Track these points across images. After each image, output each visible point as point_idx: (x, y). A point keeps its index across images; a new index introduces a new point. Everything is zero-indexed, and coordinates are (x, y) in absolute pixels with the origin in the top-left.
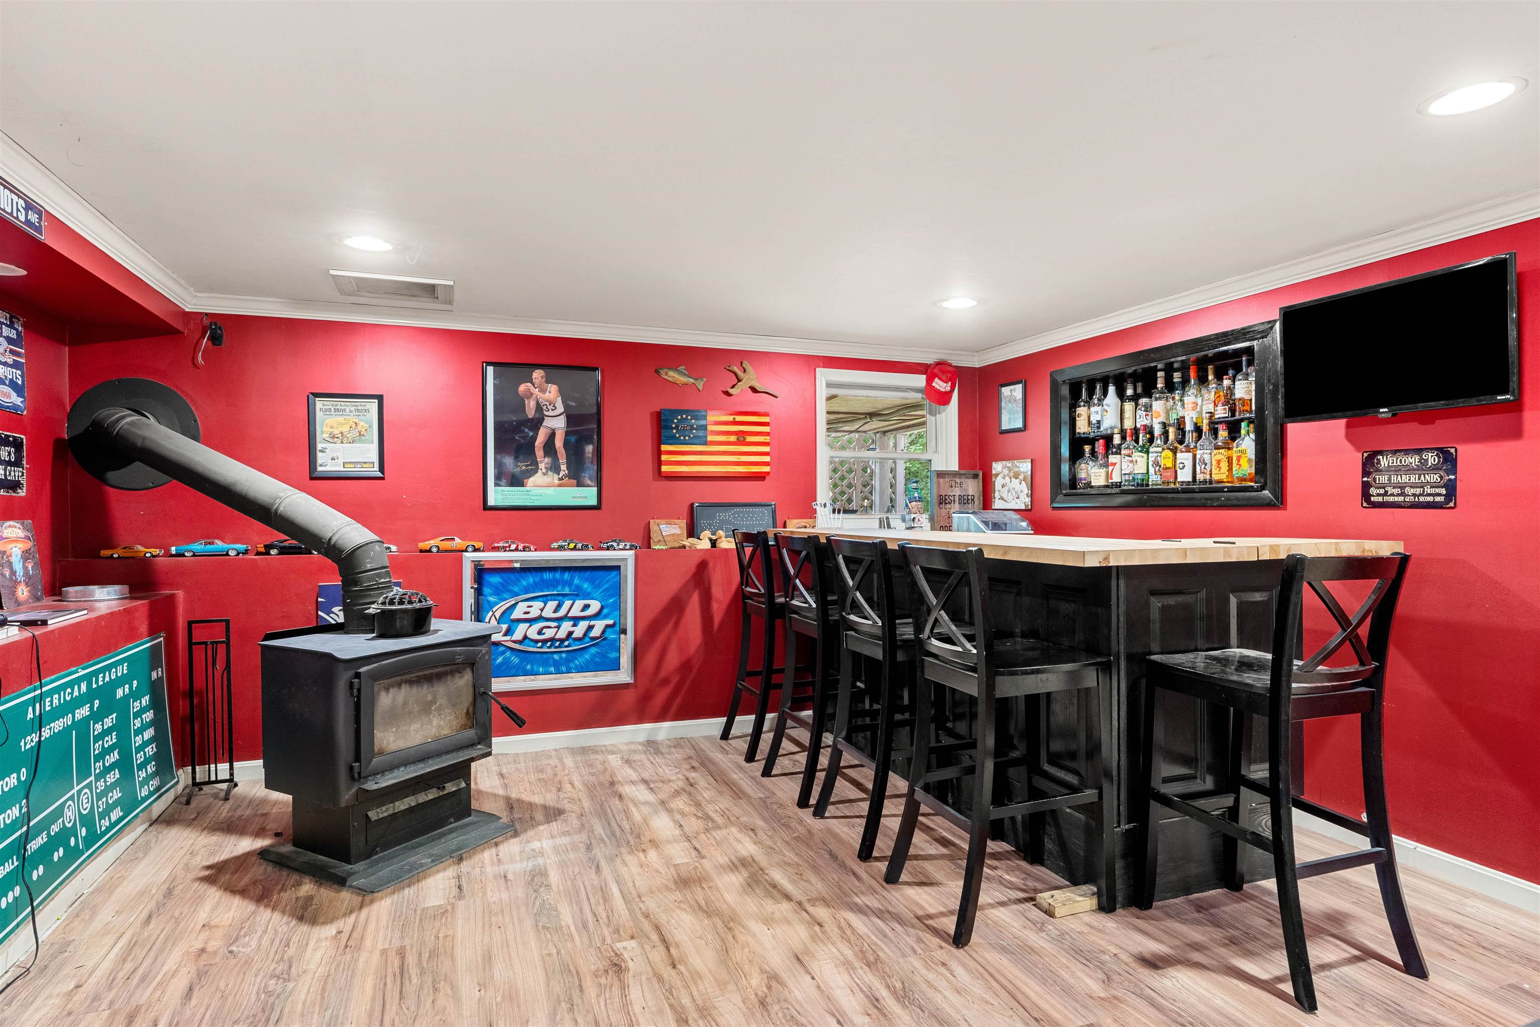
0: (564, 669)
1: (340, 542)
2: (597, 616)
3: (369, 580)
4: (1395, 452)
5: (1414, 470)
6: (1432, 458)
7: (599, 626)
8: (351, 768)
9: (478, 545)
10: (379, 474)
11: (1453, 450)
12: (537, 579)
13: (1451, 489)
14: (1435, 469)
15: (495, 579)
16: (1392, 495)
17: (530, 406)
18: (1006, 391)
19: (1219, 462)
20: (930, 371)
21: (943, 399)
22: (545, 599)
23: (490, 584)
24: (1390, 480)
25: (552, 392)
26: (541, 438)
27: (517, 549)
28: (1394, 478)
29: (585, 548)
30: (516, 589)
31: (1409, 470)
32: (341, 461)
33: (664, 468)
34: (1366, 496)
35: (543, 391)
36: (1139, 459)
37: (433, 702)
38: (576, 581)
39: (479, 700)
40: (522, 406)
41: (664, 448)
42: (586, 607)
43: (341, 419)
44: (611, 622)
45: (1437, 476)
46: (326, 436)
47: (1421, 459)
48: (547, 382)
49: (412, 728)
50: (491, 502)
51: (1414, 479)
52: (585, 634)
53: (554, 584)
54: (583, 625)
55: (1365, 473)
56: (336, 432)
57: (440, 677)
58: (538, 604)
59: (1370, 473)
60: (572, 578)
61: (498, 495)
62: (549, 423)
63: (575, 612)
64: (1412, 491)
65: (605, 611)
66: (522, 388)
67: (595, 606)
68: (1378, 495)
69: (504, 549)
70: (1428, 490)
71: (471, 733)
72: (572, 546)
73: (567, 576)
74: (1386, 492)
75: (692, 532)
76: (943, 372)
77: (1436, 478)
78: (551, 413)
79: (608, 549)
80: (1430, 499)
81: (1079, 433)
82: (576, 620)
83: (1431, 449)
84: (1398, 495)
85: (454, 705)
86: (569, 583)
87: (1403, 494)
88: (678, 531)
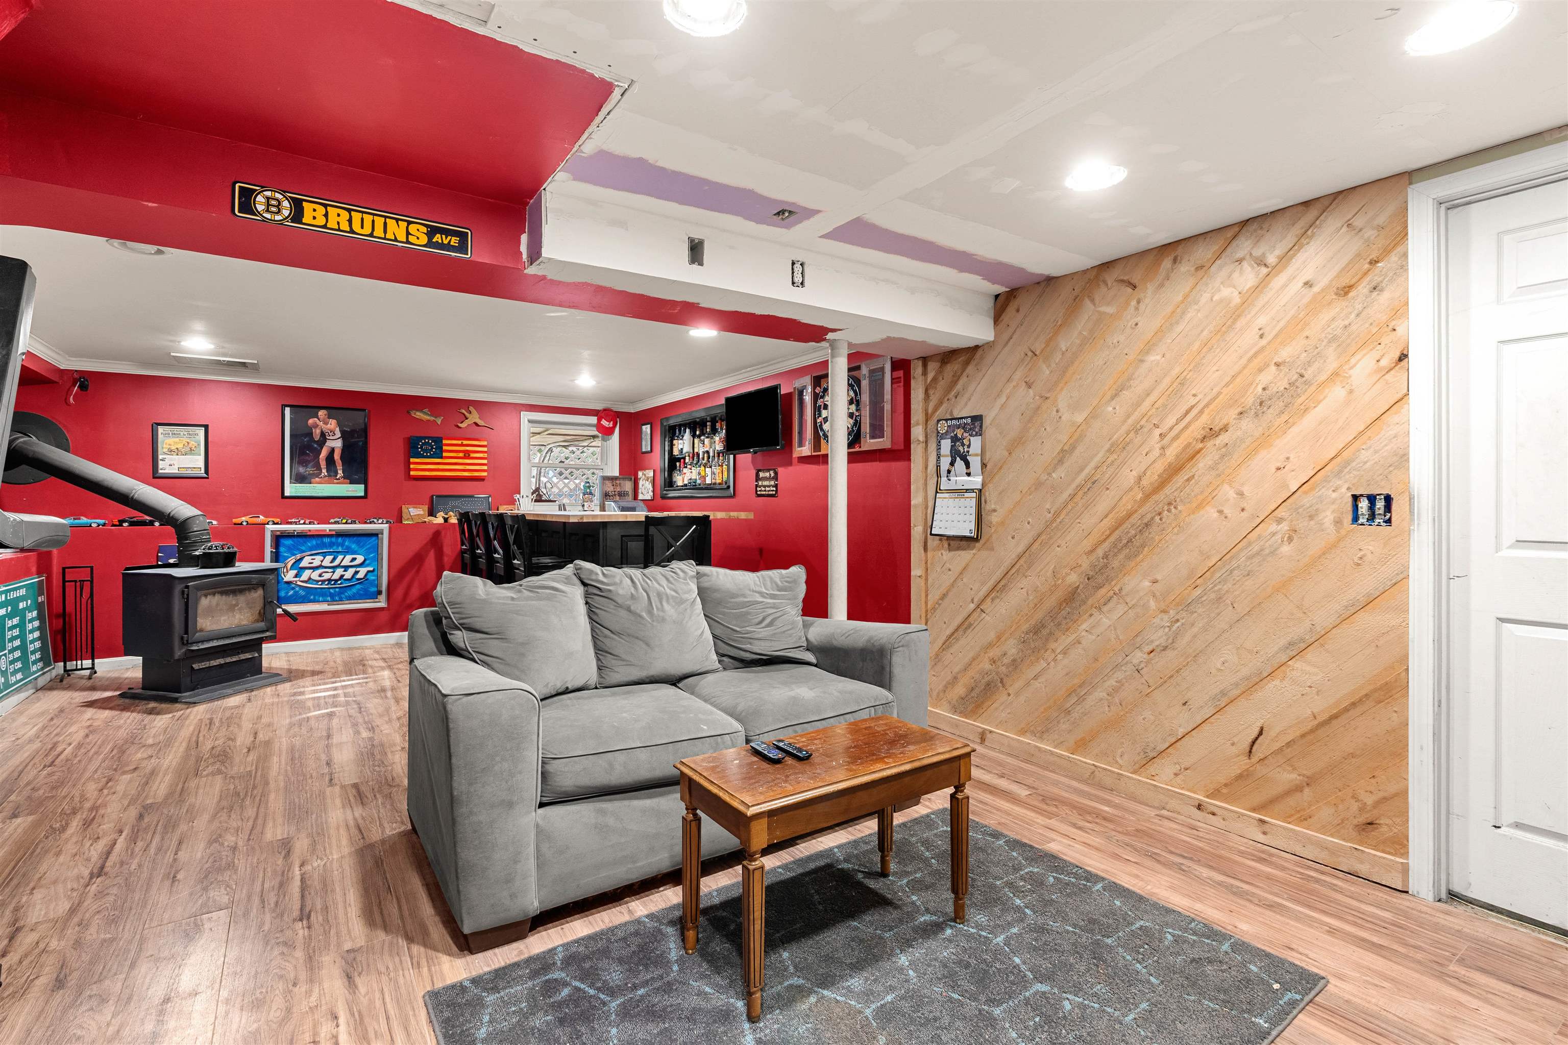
0: (337, 598)
1: (176, 515)
2: (361, 565)
3: (196, 536)
4: (763, 470)
5: (768, 479)
6: (772, 474)
7: (362, 572)
8: (182, 638)
9: (276, 520)
10: (205, 475)
11: (777, 470)
12: (319, 542)
13: (776, 488)
14: (773, 478)
15: (288, 542)
17: (317, 433)
18: (644, 427)
20: (600, 414)
21: (608, 432)
22: (324, 555)
23: (285, 546)
24: (762, 483)
25: (333, 424)
26: (324, 453)
27: (304, 523)
29: (354, 522)
30: (303, 548)
32: (176, 467)
33: (412, 473)
34: (756, 491)
35: (326, 423)
36: (694, 470)
37: (237, 605)
38: (347, 543)
39: (267, 606)
40: (310, 434)
41: (412, 460)
42: (354, 559)
43: (177, 440)
44: (371, 569)
45: (773, 482)
46: (165, 450)
47: (769, 474)
48: (329, 418)
49: (223, 618)
50: (287, 494)
51: (768, 483)
52: (353, 577)
53: (331, 545)
54: (351, 571)
55: (756, 480)
56: (173, 448)
57: (241, 591)
58: (320, 558)
60: (344, 541)
61: (291, 489)
62: (330, 444)
63: (346, 562)
64: (767, 489)
65: (367, 562)
66: (311, 421)
67: (360, 559)
69: (296, 523)
70: (771, 489)
71: (262, 625)
72: (344, 521)
73: (340, 540)
74: (761, 490)
75: (432, 513)
76: (607, 415)
78: (331, 438)
79: (370, 523)
80: (772, 493)
81: (673, 455)
82: (346, 568)
83: (772, 469)
84: (764, 491)
85: (250, 608)
86: (342, 545)
88: (422, 512)
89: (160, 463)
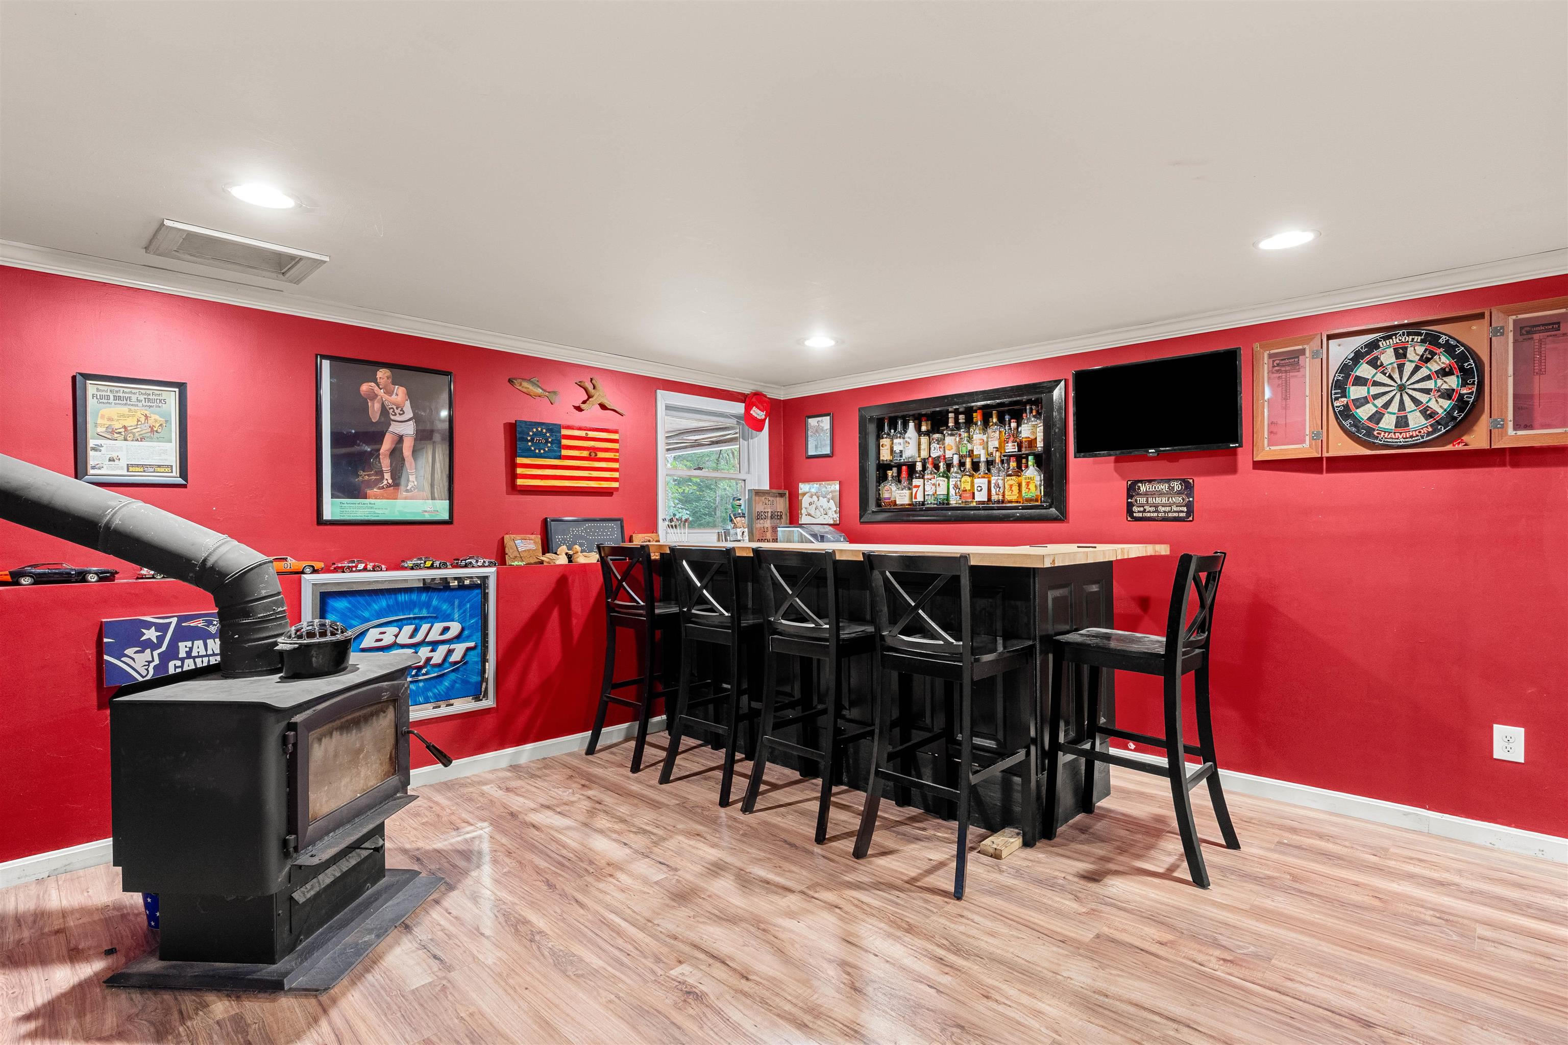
0: (421, 699)
1: (221, 563)
2: (458, 638)
3: (266, 608)
4: (1150, 481)
5: (1165, 494)
6: (1177, 486)
7: (459, 649)
8: (285, 843)
9: (319, 565)
10: (180, 481)
11: (1191, 481)
12: (391, 602)
13: (1189, 506)
14: (1179, 493)
15: (341, 604)
16: (1149, 512)
17: (375, 410)
18: (812, 422)
19: (1011, 486)
20: (751, 399)
21: (757, 425)
22: (400, 623)
23: (335, 609)
24: (1147, 501)
25: (400, 393)
26: (387, 445)
27: (365, 569)
28: (1150, 500)
29: (443, 566)
30: (366, 614)
31: (1161, 494)
32: (123, 463)
33: (520, 482)
34: (1130, 512)
35: (390, 393)
36: (941, 483)
37: (360, 750)
38: (435, 602)
39: (401, 742)
40: (364, 408)
41: (519, 460)
42: (446, 629)
43: (125, 410)
44: (472, 644)
45: (1180, 499)
46: (100, 430)
47: (1170, 486)
48: (394, 383)
50: (327, 515)
51: (1164, 500)
52: (445, 660)
53: (410, 606)
54: (442, 650)
55: (1129, 496)
56: (117, 425)
57: (366, 719)
58: (393, 630)
59: (1134, 496)
60: (430, 599)
61: (332, 508)
62: (395, 428)
63: (434, 636)
64: (1164, 509)
65: (466, 633)
66: (365, 387)
67: (455, 628)
68: (1139, 512)
69: (350, 569)
70: (1174, 508)
71: (394, 780)
72: (429, 564)
73: (424, 597)
74: (1145, 510)
75: (547, 547)
76: (761, 402)
77: (1179, 500)
78: (398, 418)
79: (466, 566)
80: (1176, 515)
81: (883, 461)
82: (435, 645)
83: (1177, 480)
84: (1153, 512)
85: (379, 751)
86: (427, 605)
87: (1156, 511)
88: (532, 546)
89: (91, 454)
